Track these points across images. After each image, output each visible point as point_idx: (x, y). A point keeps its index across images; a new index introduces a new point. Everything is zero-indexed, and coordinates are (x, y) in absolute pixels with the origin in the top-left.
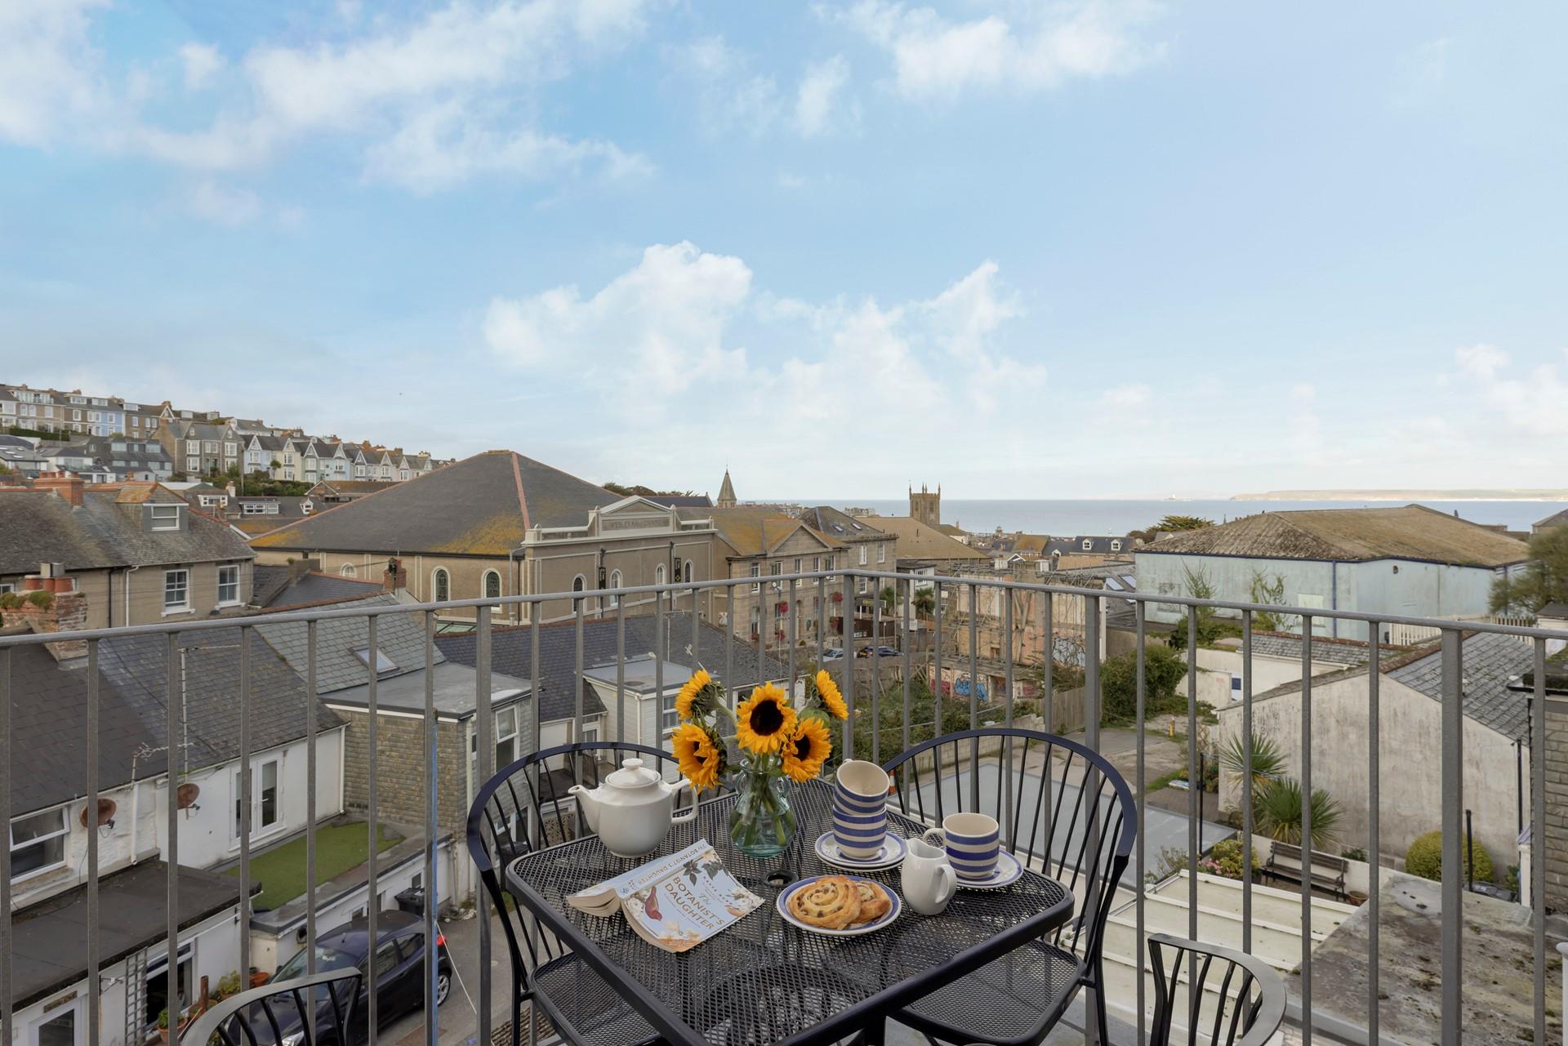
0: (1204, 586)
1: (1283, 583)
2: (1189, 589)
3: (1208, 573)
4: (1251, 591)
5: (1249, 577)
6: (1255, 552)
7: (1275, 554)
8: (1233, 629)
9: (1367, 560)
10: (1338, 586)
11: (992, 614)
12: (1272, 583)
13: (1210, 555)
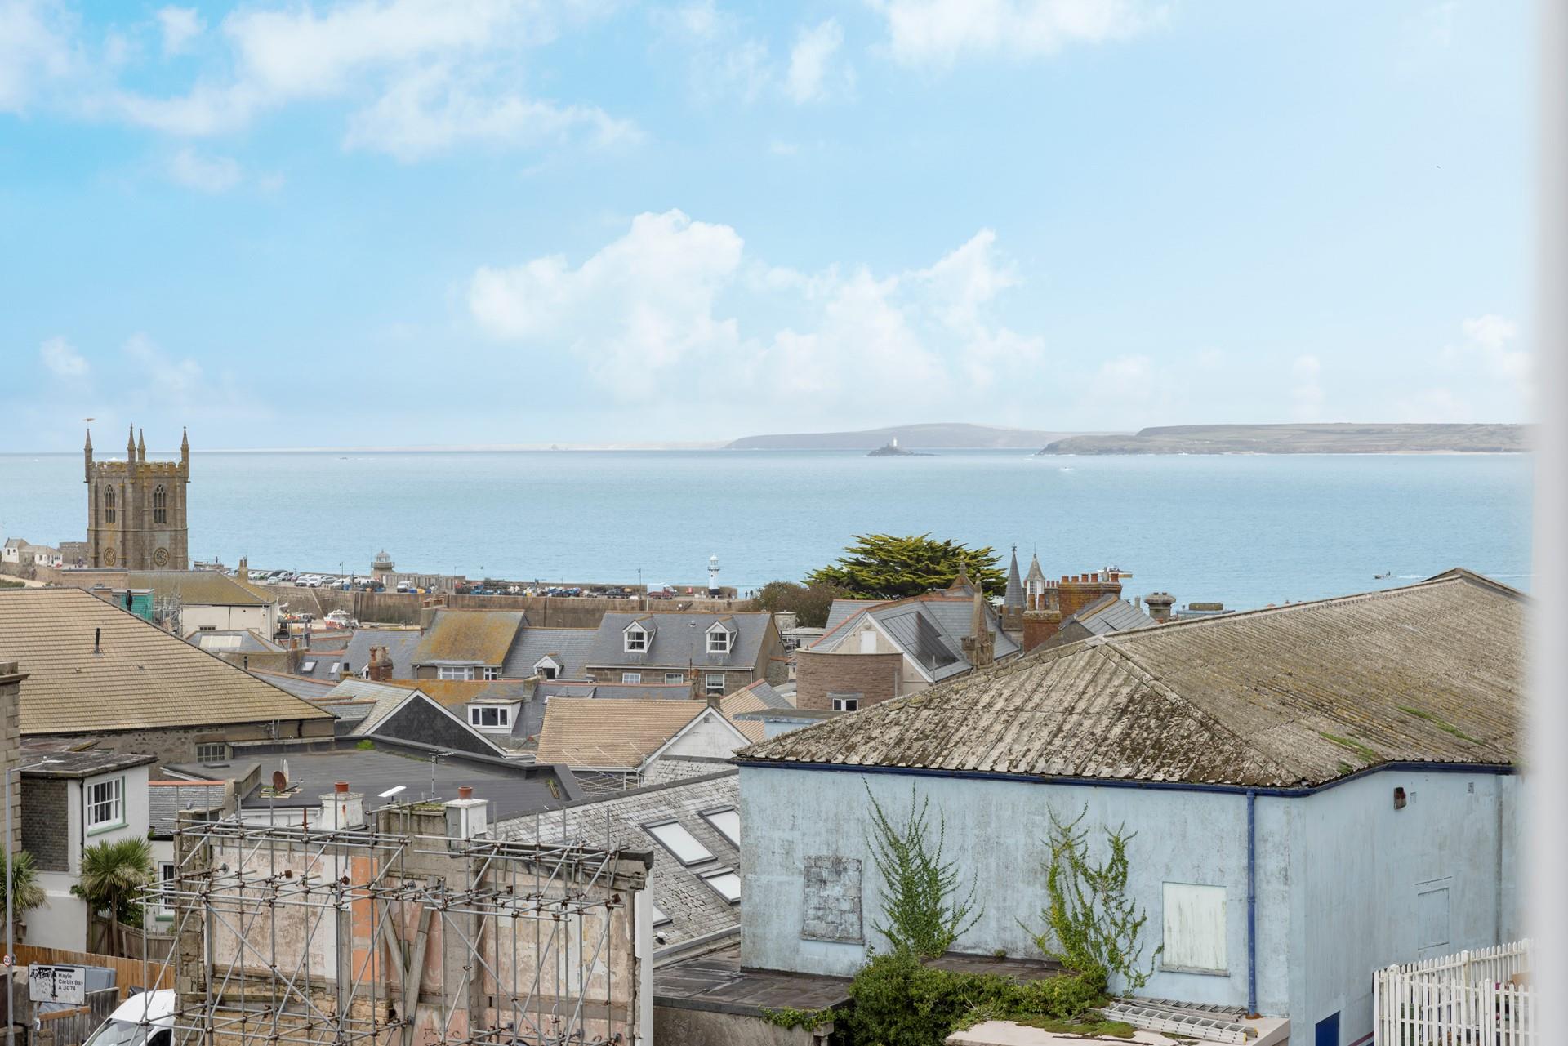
0: (925, 864)
1: (1128, 853)
2: (886, 873)
3: (935, 826)
4: (1044, 878)
5: (1041, 836)
6: (1057, 766)
7: (1106, 772)
8: (998, 994)
9: (1333, 783)
10: (1259, 862)
11: (315, 971)
12: (1099, 857)
13: (942, 773)
